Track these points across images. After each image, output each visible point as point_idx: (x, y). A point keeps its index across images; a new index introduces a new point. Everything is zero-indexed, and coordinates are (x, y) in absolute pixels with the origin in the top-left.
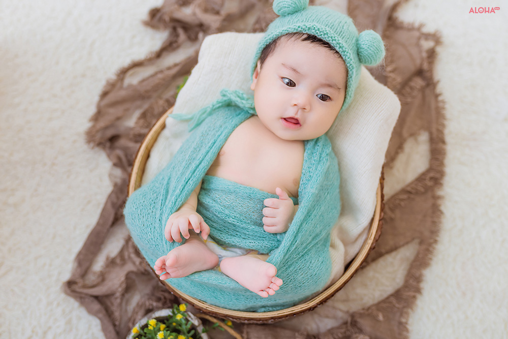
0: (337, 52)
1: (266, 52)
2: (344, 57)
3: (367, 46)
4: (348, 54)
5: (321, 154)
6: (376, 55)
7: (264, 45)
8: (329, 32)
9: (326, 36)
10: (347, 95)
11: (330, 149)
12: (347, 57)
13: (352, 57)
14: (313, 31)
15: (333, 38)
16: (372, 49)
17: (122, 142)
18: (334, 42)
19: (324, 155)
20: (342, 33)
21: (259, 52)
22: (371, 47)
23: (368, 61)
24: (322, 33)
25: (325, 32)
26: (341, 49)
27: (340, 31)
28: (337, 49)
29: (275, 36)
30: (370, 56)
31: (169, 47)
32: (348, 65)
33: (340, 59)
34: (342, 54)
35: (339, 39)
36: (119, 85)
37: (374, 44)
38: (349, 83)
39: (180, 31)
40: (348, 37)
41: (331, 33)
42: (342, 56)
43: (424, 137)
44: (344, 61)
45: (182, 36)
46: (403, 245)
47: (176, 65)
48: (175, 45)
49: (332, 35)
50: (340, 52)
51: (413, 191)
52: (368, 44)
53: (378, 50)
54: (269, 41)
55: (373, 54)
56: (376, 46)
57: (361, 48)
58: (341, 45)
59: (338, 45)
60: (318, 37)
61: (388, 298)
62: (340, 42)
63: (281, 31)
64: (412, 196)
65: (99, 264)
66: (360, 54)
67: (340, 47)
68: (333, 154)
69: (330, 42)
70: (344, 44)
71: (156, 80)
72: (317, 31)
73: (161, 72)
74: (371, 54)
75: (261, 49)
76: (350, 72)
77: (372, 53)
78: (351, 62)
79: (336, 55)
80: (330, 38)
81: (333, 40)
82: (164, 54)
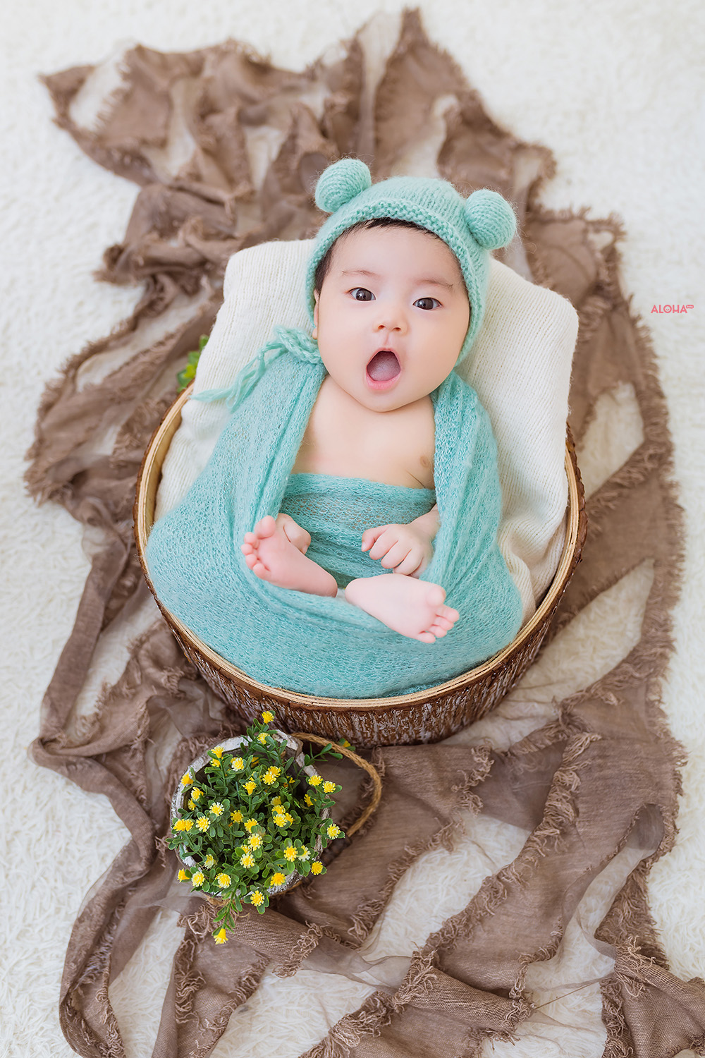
0: (429, 232)
1: (320, 272)
2: (444, 238)
3: (480, 213)
4: (450, 231)
5: (463, 412)
6: (499, 225)
7: (314, 262)
8: (407, 205)
9: (404, 212)
10: (472, 302)
11: (476, 400)
12: (449, 237)
13: (456, 234)
14: (382, 210)
15: (417, 212)
16: (488, 215)
17: (94, 483)
18: (420, 217)
19: (468, 412)
20: (432, 204)
21: (310, 276)
22: (487, 213)
23: (490, 239)
24: (396, 209)
25: (402, 206)
26: (434, 226)
27: (428, 201)
28: (429, 227)
29: (327, 242)
30: (490, 228)
31: (149, 310)
32: (455, 249)
33: (439, 240)
34: (440, 233)
35: (427, 210)
36: (69, 389)
37: (491, 208)
38: (467, 281)
39: (165, 280)
40: (445, 207)
41: (413, 205)
42: (441, 237)
43: (625, 393)
44: (447, 244)
45: (171, 288)
46: (628, 572)
47: (171, 336)
48: (160, 306)
49: (414, 208)
50: (435, 231)
51: (625, 483)
52: (481, 210)
53: (500, 215)
54: (321, 253)
55: (495, 225)
56: (494, 210)
57: (472, 221)
58: (432, 219)
59: (428, 221)
60: (392, 218)
61: (618, 667)
62: (429, 214)
63: (334, 230)
64: (625, 491)
65: (89, 704)
66: (474, 231)
67: (433, 223)
68: (481, 407)
69: (414, 219)
70: (438, 216)
71: (138, 367)
72: (389, 209)
73: (146, 352)
74: (490, 225)
75: (311, 271)
76: (462, 261)
77: (490, 222)
78: (458, 243)
79: (429, 235)
80: (412, 214)
81: (417, 215)
82: (143, 322)
